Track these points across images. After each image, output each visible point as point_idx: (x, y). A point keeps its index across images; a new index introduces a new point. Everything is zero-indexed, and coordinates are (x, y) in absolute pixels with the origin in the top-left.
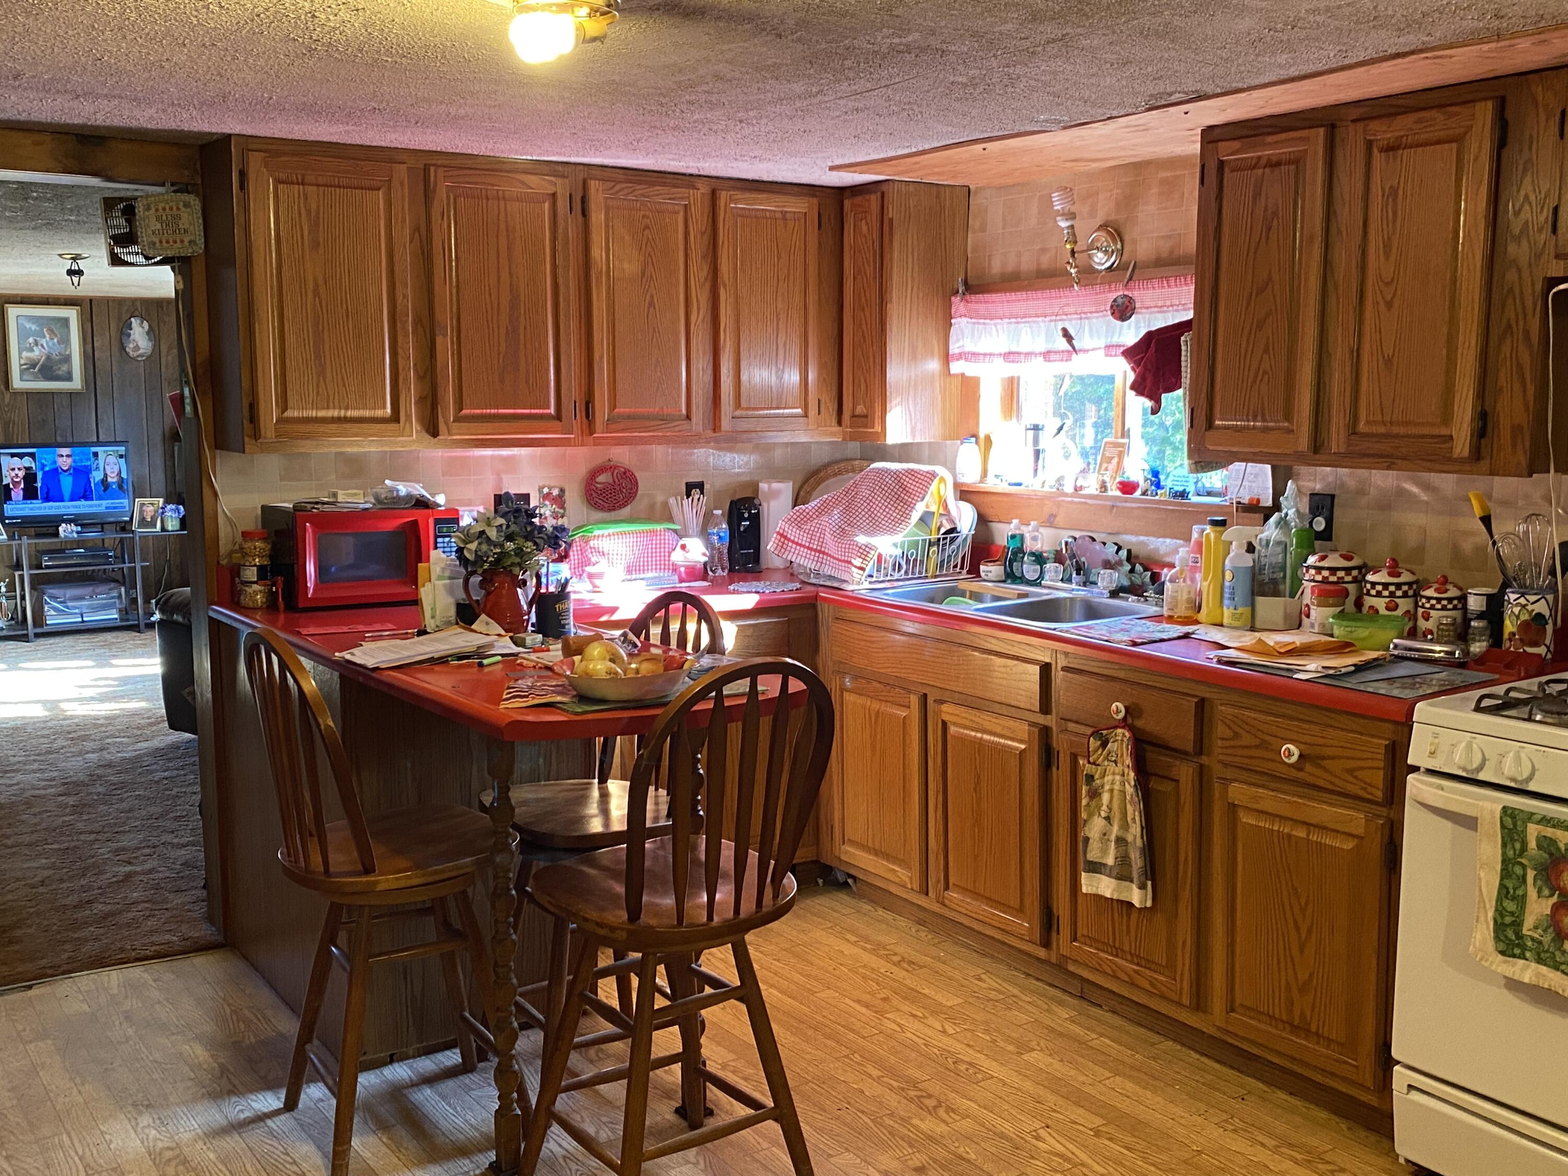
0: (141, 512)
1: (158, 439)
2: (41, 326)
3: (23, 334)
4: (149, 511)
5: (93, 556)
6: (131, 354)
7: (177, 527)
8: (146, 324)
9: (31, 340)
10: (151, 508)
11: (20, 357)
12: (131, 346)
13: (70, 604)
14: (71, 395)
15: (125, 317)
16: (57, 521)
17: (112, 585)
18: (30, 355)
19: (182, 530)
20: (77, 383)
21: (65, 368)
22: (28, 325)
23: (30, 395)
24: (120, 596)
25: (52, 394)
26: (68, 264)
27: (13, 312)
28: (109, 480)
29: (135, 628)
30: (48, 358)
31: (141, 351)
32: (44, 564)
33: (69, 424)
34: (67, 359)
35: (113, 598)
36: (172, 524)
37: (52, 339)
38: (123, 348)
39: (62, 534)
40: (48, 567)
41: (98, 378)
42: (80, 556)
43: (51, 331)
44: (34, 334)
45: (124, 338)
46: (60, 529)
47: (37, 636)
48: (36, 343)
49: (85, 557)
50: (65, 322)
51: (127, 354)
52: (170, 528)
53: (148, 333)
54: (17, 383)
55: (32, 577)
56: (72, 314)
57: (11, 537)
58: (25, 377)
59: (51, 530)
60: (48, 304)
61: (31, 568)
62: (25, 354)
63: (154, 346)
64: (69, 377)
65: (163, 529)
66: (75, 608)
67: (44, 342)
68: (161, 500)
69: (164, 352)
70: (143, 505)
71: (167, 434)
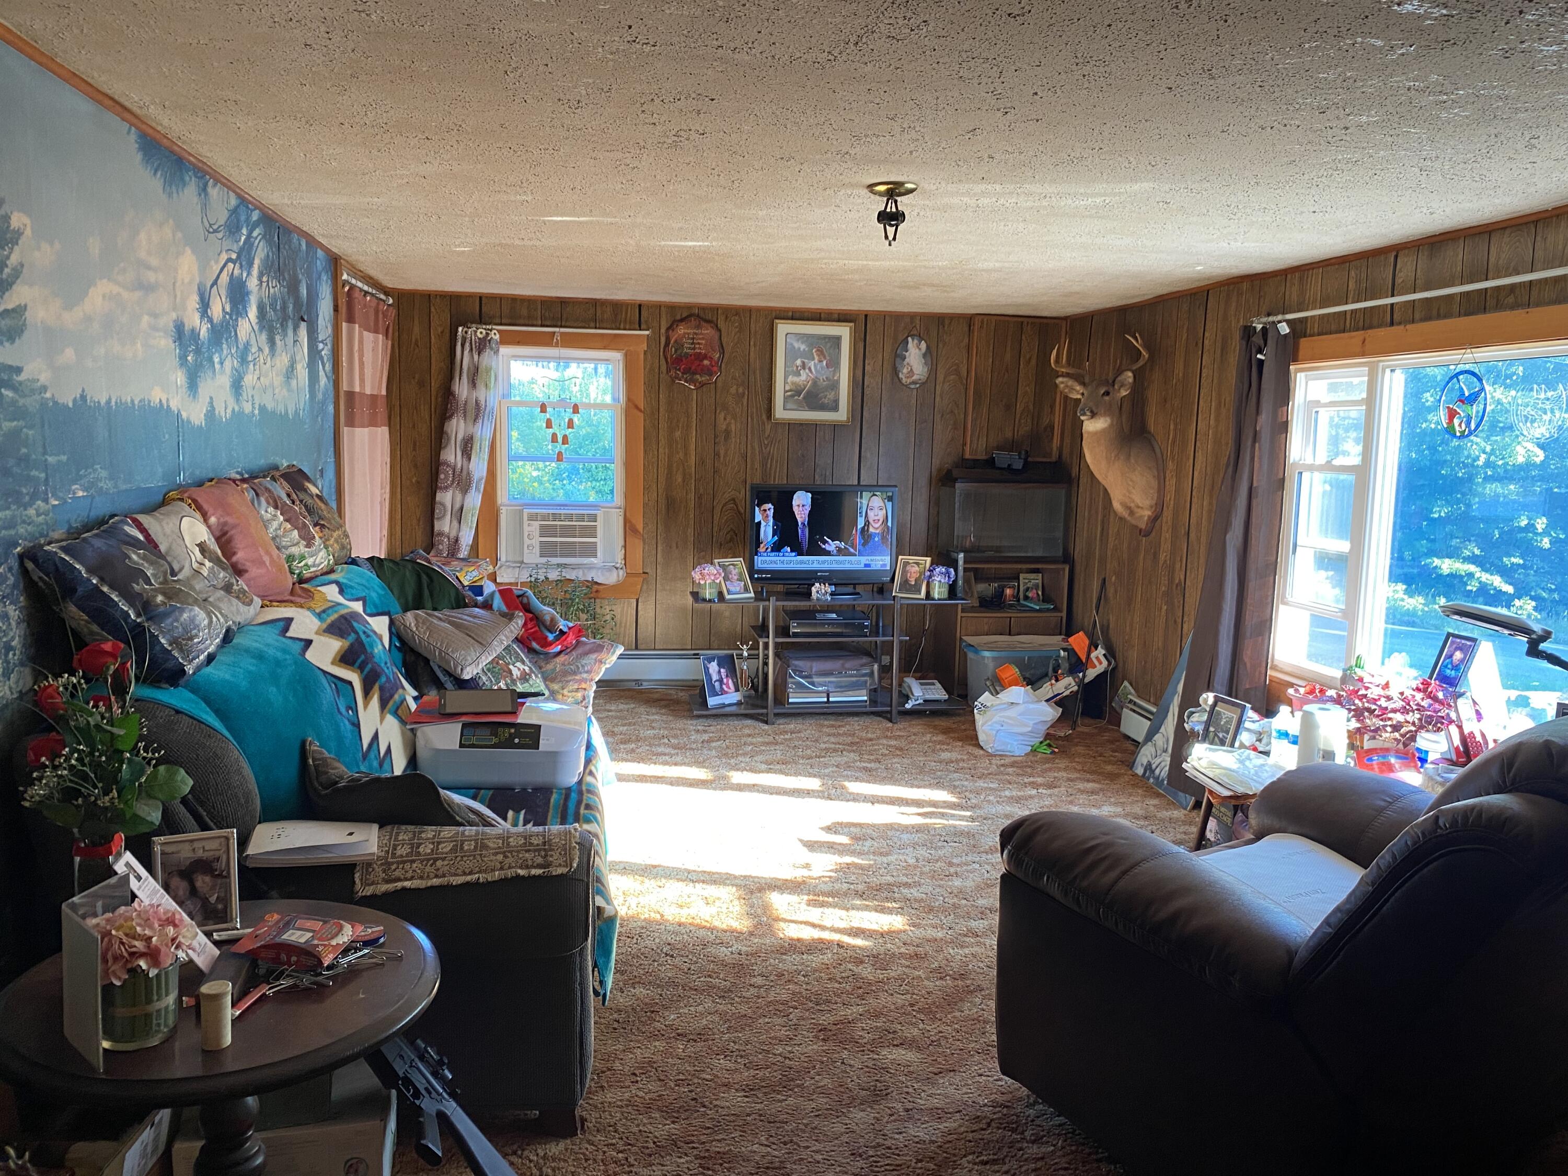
0: (904, 572)
1: (923, 481)
2: (811, 346)
3: (791, 354)
4: (914, 571)
5: (846, 625)
6: (904, 381)
7: (946, 595)
8: (923, 343)
9: (799, 362)
10: (916, 568)
11: (786, 382)
12: (905, 371)
13: (816, 680)
14: (835, 427)
15: (901, 338)
16: (811, 577)
17: (865, 660)
18: (796, 379)
19: (950, 598)
20: (842, 415)
21: (831, 396)
22: (796, 345)
23: (792, 427)
24: (872, 673)
25: (815, 426)
26: (880, 204)
27: (783, 329)
28: (871, 530)
29: (886, 716)
30: (815, 383)
31: (915, 377)
32: (793, 630)
33: (830, 461)
34: (835, 386)
35: (864, 675)
36: (939, 591)
37: (820, 361)
38: (895, 372)
39: (814, 595)
40: (796, 635)
41: (865, 408)
42: (831, 623)
43: (821, 352)
44: (803, 355)
45: (898, 360)
46: (814, 589)
47: (777, 715)
48: (804, 366)
49: (839, 625)
50: (836, 341)
51: (900, 380)
52: (936, 596)
53: (924, 356)
54: (781, 412)
55: (777, 645)
56: (844, 331)
57: (759, 597)
58: (789, 406)
59: (803, 589)
60: (820, 320)
61: (777, 635)
62: (791, 379)
63: (930, 372)
64: (835, 408)
65: (928, 596)
66: (822, 685)
67: (812, 364)
68: (929, 559)
69: (940, 377)
70: (906, 564)
71: (934, 473)
